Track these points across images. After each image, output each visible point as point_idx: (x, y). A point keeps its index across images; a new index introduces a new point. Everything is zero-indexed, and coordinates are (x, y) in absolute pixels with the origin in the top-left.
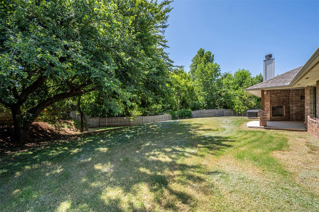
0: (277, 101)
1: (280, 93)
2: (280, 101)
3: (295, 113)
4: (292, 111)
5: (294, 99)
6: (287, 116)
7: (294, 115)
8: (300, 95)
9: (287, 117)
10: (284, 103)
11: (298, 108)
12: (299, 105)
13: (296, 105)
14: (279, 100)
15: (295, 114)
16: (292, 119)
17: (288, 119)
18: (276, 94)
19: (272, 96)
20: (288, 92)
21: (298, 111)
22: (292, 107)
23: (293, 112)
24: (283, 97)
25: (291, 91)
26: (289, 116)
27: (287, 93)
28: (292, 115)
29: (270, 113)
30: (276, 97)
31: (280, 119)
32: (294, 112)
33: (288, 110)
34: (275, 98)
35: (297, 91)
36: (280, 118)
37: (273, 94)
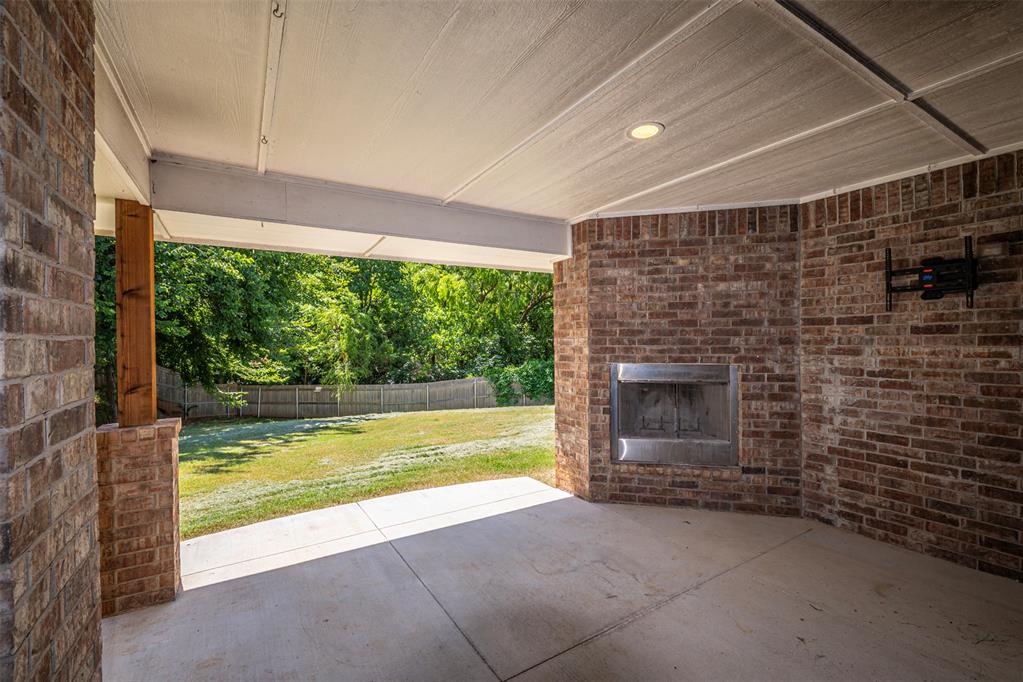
0: (664, 323)
1: (689, 248)
2: (692, 323)
3: (834, 440)
4: (818, 421)
5: (832, 299)
6: (759, 471)
7: (829, 470)
8: (880, 256)
9: (767, 481)
10: (736, 341)
11: (862, 395)
12: (871, 361)
13: (849, 361)
14: (683, 315)
15: (843, 457)
16: (818, 501)
17: (779, 500)
18: (642, 254)
19: (610, 273)
20: (783, 227)
21: (865, 423)
22: (815, 379)
23: (826, 428)
24: (722, 286)
25: (806, 223)
26: (792, 474)
27: (759, 240)
28: (817, 461)
29: (592, 428)
30: (645, 280)
31: (686, 494)
32: (830, 436)
33: (777, 406)
34: (643, 298)
35: (855, 215)
36: (692, 485)
37: (622, 257)
